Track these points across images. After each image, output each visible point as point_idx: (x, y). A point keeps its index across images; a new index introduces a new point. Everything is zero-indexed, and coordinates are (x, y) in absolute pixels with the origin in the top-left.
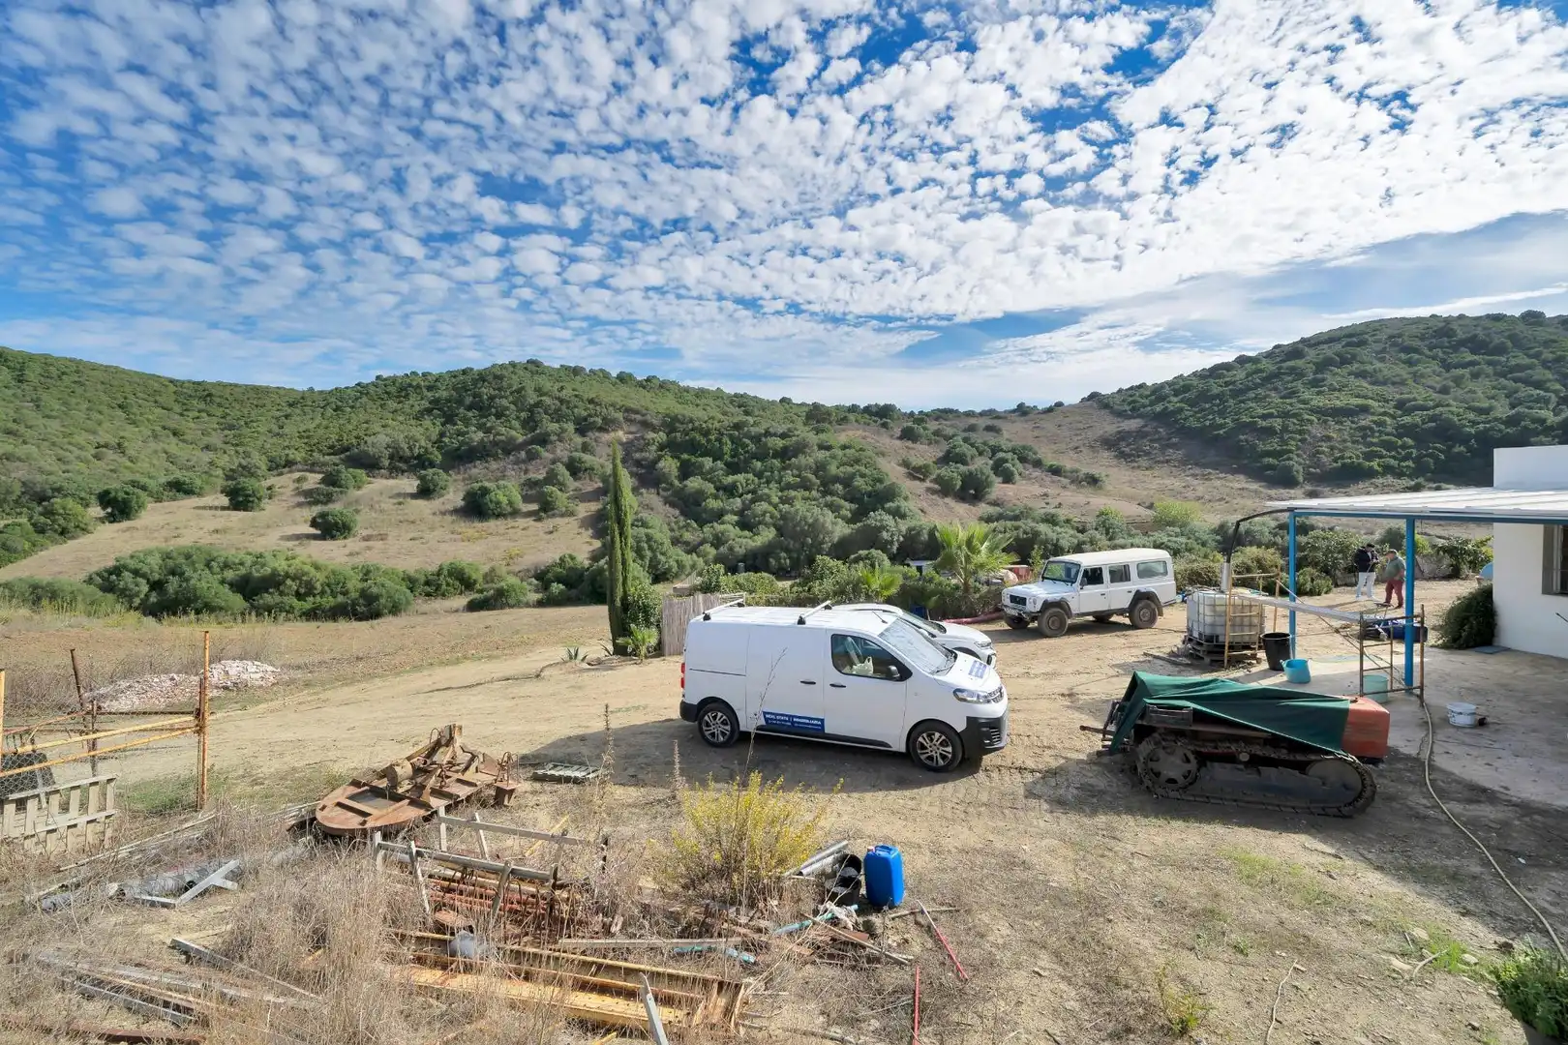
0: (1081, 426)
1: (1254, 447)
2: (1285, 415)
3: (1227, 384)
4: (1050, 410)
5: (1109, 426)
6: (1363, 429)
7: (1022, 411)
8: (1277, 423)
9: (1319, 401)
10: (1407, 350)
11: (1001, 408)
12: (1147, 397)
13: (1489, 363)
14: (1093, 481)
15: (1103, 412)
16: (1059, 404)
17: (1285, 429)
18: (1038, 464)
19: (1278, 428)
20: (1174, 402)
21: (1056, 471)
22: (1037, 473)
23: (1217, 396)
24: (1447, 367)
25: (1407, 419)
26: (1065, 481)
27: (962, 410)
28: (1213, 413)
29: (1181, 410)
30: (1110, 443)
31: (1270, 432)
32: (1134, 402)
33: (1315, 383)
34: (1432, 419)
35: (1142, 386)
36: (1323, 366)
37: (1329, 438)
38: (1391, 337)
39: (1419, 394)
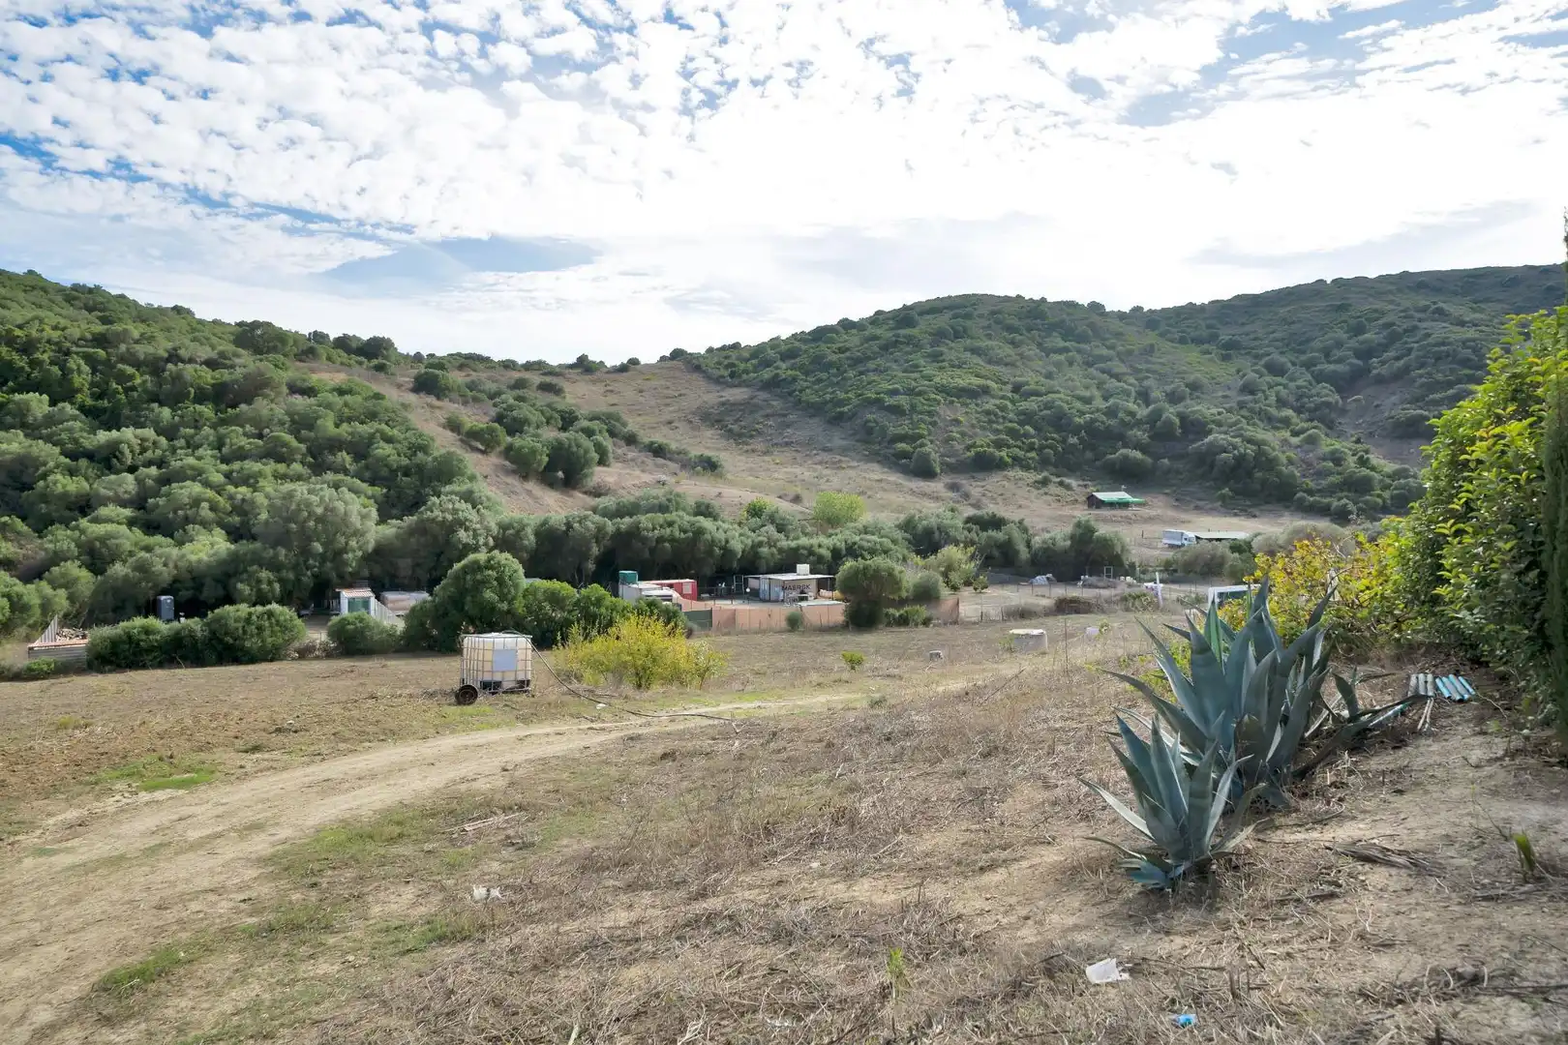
0: (670, 392)
1: (884, 430)
2: (911, 392)
3: (841, 350)
4: (623, 369)
5: (711, 397)
6: (988, 413)
7: (584, 365)
8: (903, 400)
9: (941, 378)
10: (1010, 329)
11: (554, 360)
12: (747, 360)
13: (1079, 351)
14: (710, 466)
15: (695, 376)
16: (634, 362)
17: (913, 407)
18: (631, 440)
19: (907, 407)
20: (784, 369)
21: (658, 451)
22: (632, 453)
23: (831, 365)
24: (1048, 352)
25: (1024, 405)
26: (673, 466)
27: (496, 358)
28: (833, 385)
29: (794, 379)
30: (712, 419)
31: (896, 411)
32: (733, 365)
33: (936, 357)
34: (1048, 406)
35: (736, 346)
36: (939, 336)
37: (957, 422)
38: (993, 313)
39: (1030, 378)
